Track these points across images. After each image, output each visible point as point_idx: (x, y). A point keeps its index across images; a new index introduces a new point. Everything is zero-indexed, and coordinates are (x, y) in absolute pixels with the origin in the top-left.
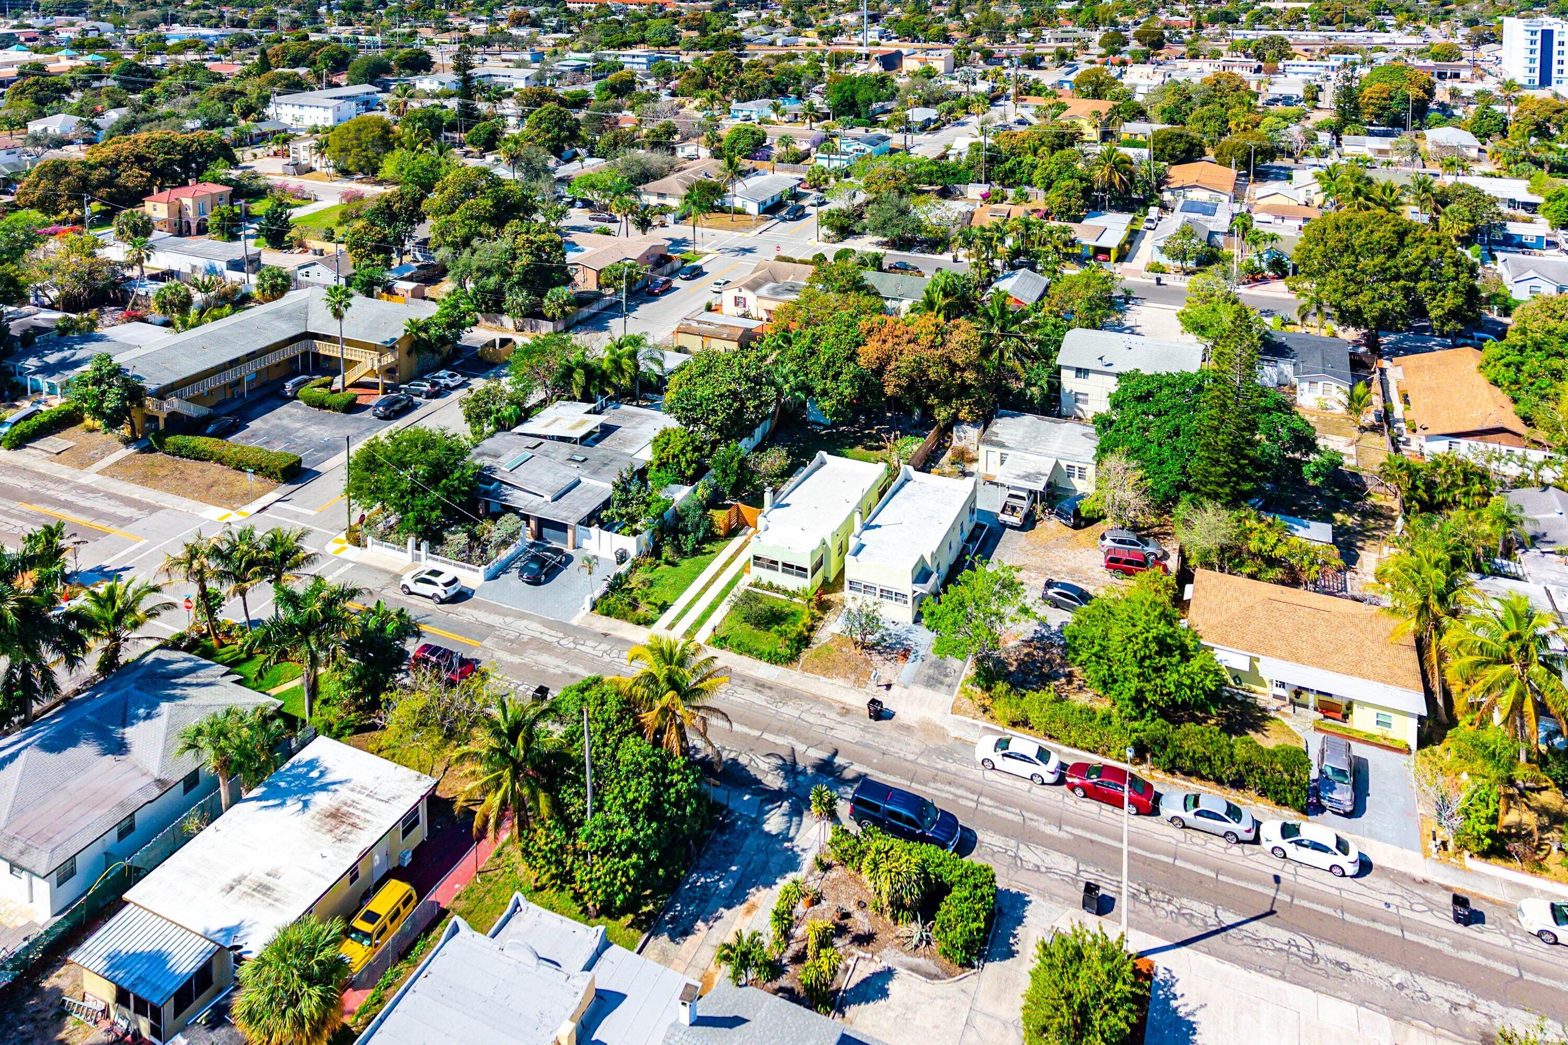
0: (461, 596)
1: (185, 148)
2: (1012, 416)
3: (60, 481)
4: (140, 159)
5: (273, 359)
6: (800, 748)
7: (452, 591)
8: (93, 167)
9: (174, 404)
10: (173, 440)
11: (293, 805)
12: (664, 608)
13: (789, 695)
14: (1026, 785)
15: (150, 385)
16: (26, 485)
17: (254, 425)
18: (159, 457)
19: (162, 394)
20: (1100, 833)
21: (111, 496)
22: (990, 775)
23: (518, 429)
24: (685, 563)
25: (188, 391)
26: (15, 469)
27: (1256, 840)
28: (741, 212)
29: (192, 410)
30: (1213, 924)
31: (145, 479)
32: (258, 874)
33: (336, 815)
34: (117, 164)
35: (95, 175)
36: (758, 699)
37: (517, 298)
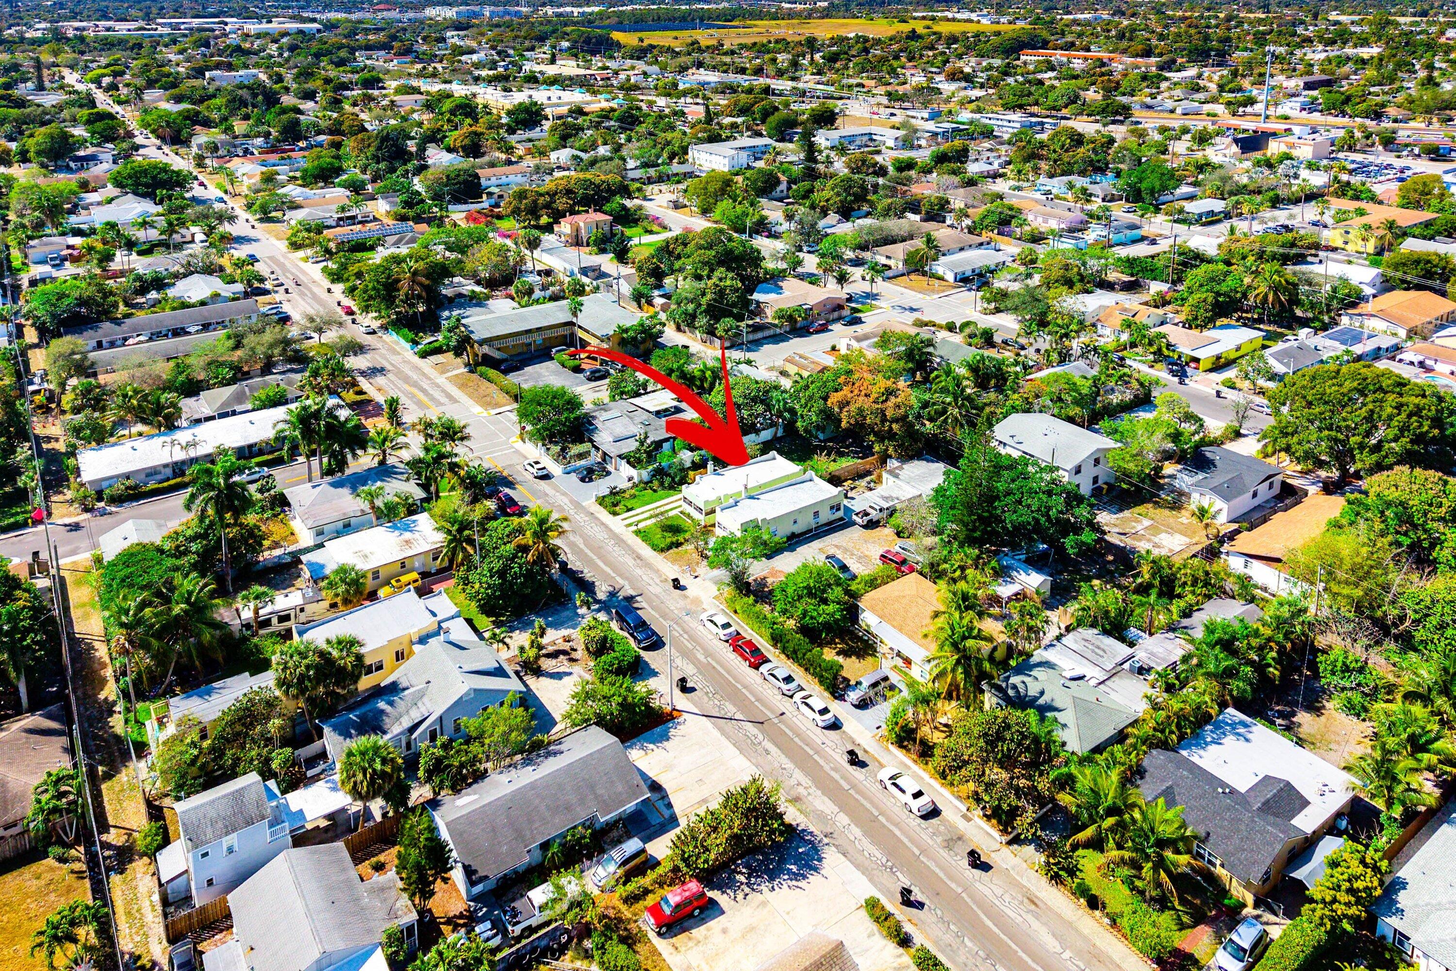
0: (546, 477)
1: (598, 186)
2: (928, 461)
3: (429, 378)
4: (569, 192)
5: (549, 334)
6: (627, 587)
7: (540, 473)
8: (542, 195)
9: (486, 349)
10: (483, 369)
11: (397, 533)
12: (629, 510)
13: (648, 565)
14: (710, 637)
15: (474, 337)
16: (414, 376)
17: (528, 369)
18: (475, 376)
19: (481, 343)
20: (722, 666)
21: (444, 391)
22: (701, 628)
23: (632, 400)
24: (661, 492)
25: (496, 344)
26: (417, 368)
27: (791, 697)
28: (941, 279)
29: (497, 355)
30: (729, 715)
31: (463, 386)
32: (367, 552)
33: (407, 542)
34: (556, 193)
35: (541, 200)
36: (630, 562)
37: (702, 321)
